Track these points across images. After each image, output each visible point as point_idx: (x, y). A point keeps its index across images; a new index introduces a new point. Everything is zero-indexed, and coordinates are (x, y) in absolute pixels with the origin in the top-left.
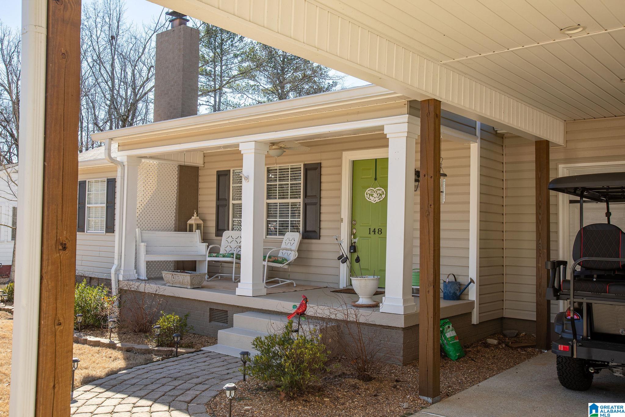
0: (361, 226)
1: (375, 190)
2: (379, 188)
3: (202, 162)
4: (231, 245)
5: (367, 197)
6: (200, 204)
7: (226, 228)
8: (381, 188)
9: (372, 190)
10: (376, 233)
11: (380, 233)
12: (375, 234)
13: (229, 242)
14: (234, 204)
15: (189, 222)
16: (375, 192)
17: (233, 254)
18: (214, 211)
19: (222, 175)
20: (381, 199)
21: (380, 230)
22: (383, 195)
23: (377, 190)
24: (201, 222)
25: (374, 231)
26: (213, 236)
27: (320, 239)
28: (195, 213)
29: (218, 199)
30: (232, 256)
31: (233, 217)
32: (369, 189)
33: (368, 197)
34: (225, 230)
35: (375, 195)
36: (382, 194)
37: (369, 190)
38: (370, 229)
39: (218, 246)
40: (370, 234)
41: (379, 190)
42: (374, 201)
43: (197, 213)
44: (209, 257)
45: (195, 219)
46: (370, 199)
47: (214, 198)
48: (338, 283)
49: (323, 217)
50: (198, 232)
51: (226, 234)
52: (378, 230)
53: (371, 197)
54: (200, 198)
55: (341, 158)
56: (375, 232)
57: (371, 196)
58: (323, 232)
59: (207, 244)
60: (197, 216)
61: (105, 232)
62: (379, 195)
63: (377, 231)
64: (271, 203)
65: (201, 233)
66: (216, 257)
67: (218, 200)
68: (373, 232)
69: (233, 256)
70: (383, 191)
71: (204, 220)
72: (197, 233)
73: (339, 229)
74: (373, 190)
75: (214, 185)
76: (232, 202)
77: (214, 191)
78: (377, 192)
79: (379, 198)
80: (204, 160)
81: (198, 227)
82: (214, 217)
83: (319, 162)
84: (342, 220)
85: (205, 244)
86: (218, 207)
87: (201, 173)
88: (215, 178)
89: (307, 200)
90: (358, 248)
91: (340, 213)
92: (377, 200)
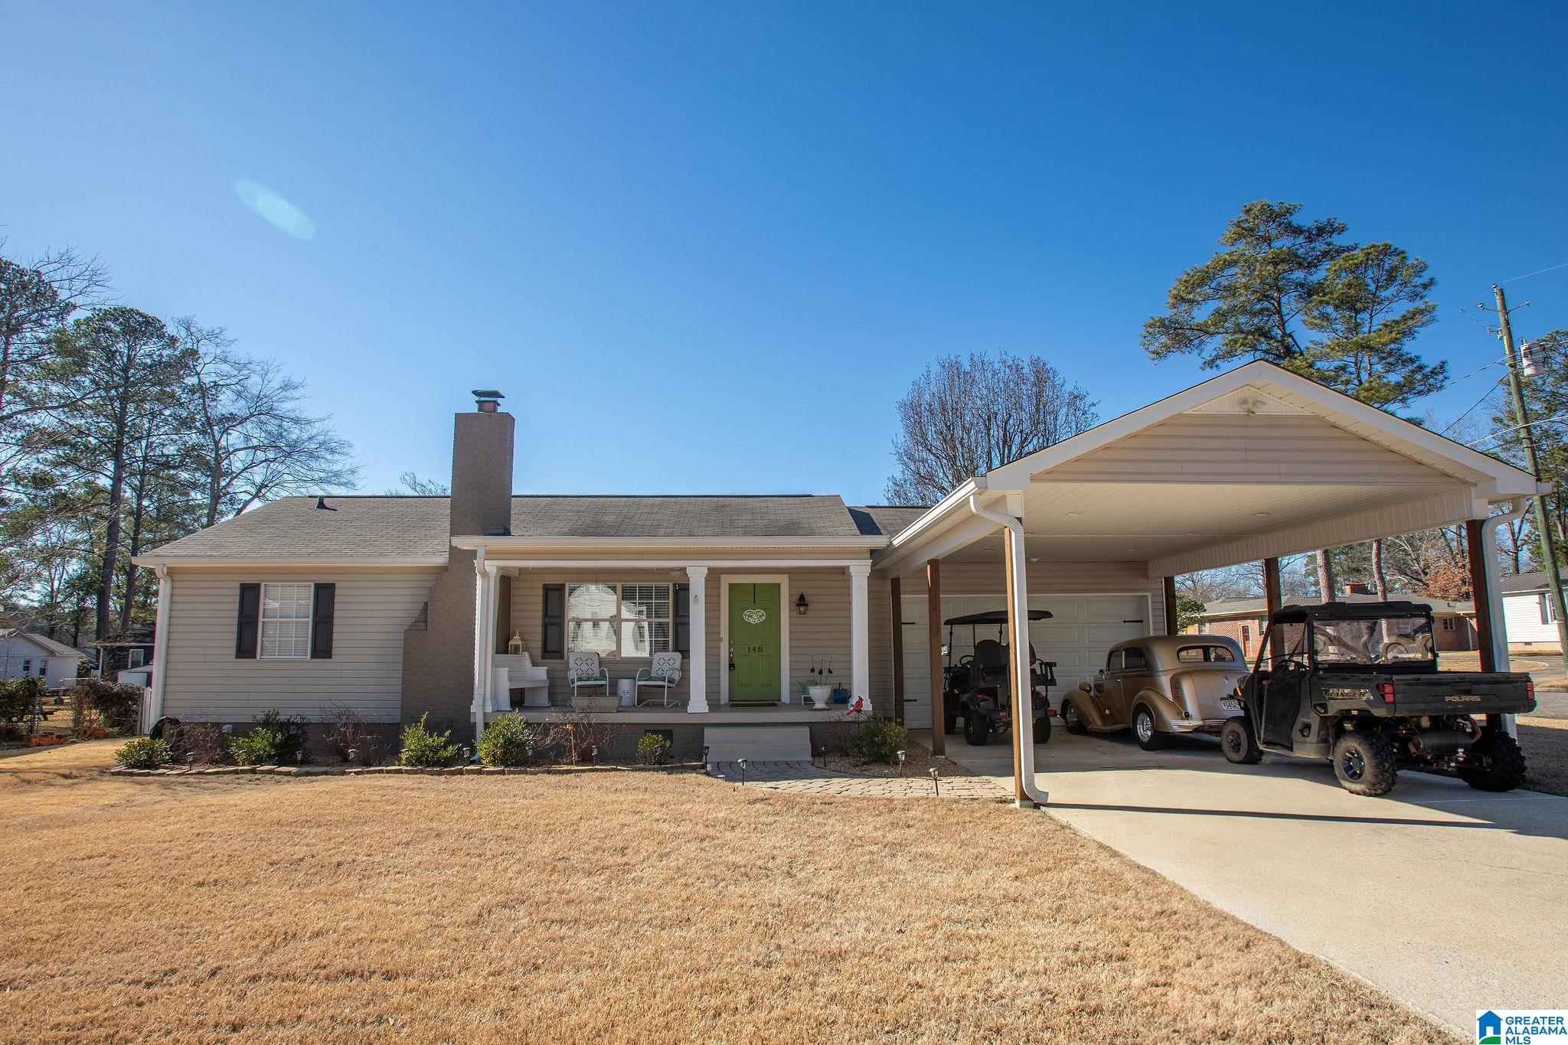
0: (740, 645)
1: (754, 611)
2: (758, 610)
4: (581, 667)
5: (745, 618)
6: (513, 622)
7: (559, 649)
8: (761, 610)
9: (751, 611)
11: (760, 651)
12: (755, 651)
13: (578, 664)
16: (754, 613)
18: (540, 629)
19: (550, 590)
20: (761, 620)
26: (538, 659)
28: (517, 632)
29: (546, 615)
31: (570, 637)
32: (748, 611)
33: (748, 618)
35: (755, 617)
36: (762, 616)
38: (749, 647)
40: (749, 652)
41: (759, 612)
42: (754, 621)
43: (519, 632)
45: (518, 640)
46: (750, 620)
47: (540, 614)
48: (719, 700)
54: (514, 614)
55: (719, 580)
57: (750, 617)
60: (520, 635)
61: (309, 657)
62: (758, 616)
63: (757, 649)
67: (546, 617)
68: (753, 650)
70: (763, 613)
71: (528, 642)
73: (719, 647)
75: (540, 600)
76: (567, 620)
77: (540, 607)
78: (756, 613)
79: (759, 619)
81: (523, 648)
82: (539, 637)
84: (722, 640)
86: (545, 626)
87: (514, 585)
88: (540, 592)
89: (678, 620)
90: (736, 666)
91: (719, 633)
92: (757, 621)
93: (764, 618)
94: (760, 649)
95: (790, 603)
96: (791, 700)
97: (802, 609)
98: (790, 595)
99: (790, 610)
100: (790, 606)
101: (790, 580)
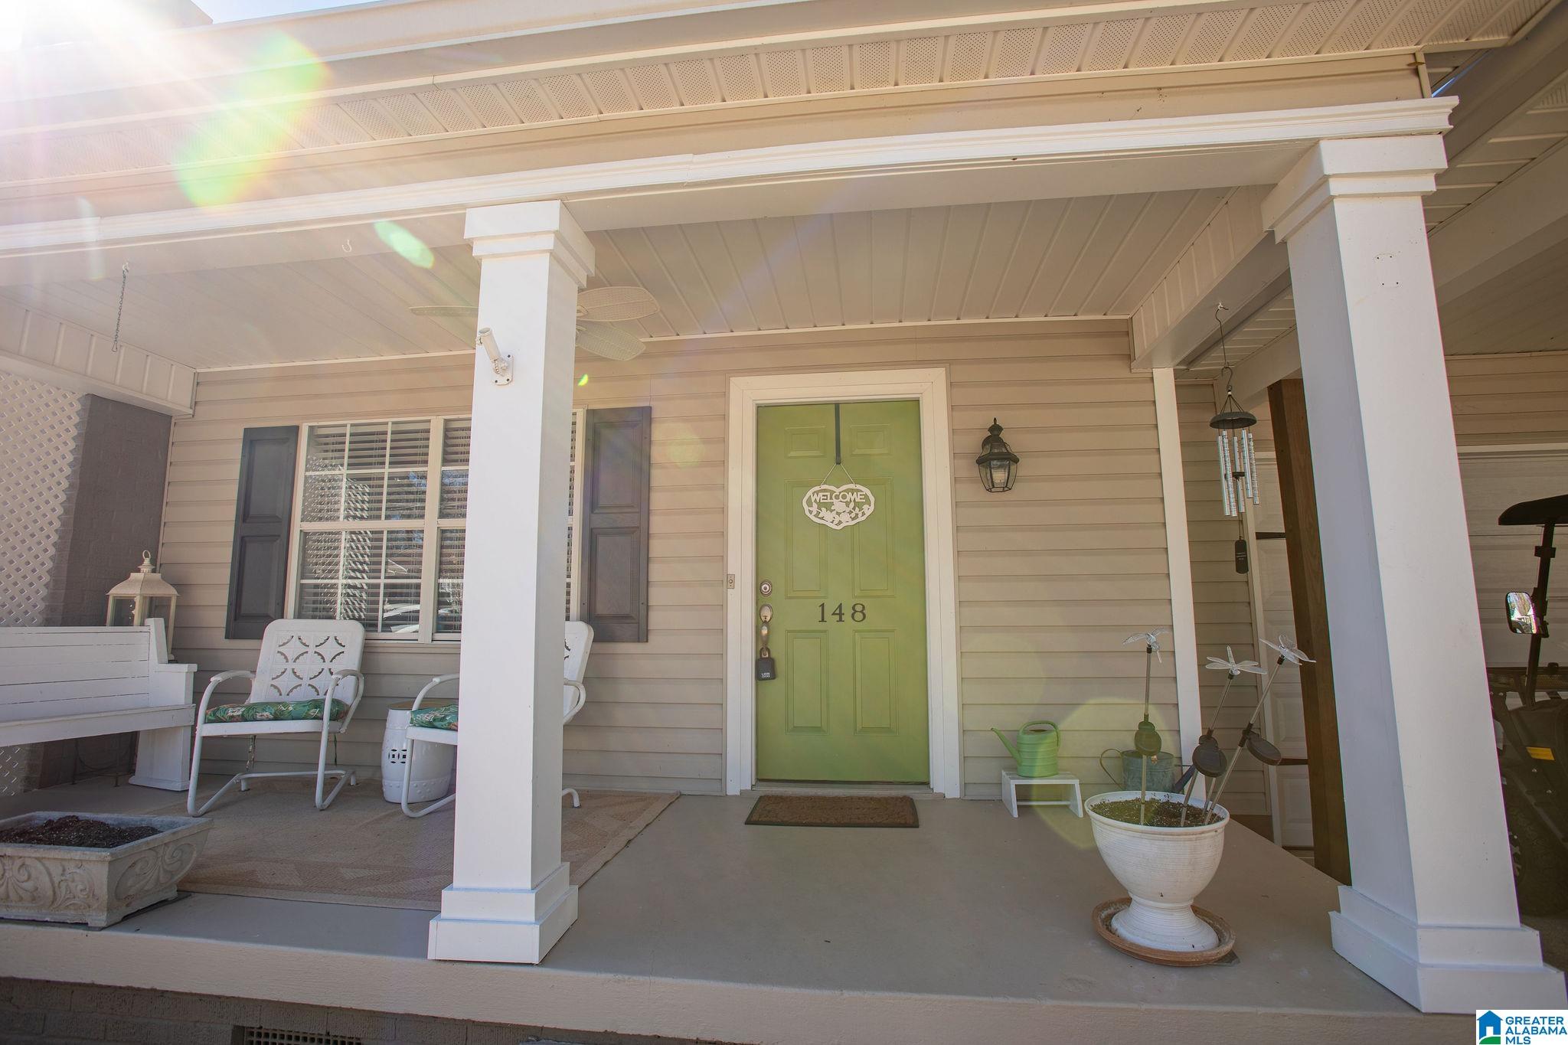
0: (791, 598)
1: (837, 491)
2: (852, 486)
3: (187, 400)
4: (297, 667)
5: (811, 512)
6: (167, 535)
7: (272, 609)
8: (859, 487)
9: (825, 490)
10: (847, 617)
11: (859, 616)
12: (841, 620)
13: (291, 656)
14: (305, 535)
15: (118, 591)
16: (837, 497)
17: (318, 704)
18: (226, 554)
19: (265, 442)
20: (861, 519)
21: (859, 608)
22: (866, 507)
23: (847, 491)
24: (172, 591)
25: (839, 613)
26: (217, 637)
27: (647, 641)
28: (147, 561)
29: (244, 516)
30: (314, 712)
31: (303, 574)
32: (817, 488)
33: (815, 513)
34: (269, 619)
35: (839, 506)
36: (864, 504)
37: (817, 492)
38: (823, 605)
39: (247, 673)
40: (823, 620)
41: (852, 491)
42: (836, 522)
43: (153, 562)
44: (207, 721)
45: (145, 582)
46: (822, 518)
47: (226, 513)
48: (722, 781)
49: (657, 572)
50: (154, 625)
51: (275, 631)
52: (853, 608)
53: (824, 512)
54: (168, 514)
55: (725, 395)
56: (841, 614)
57: (824, 509)
58: (656, 620)
59: (194, 667)
60: (154, 571)
62: (852, 505)
63: (847, 612)
64: (451, 531)
65: (167, 627)
66: (243, 719)
67: (244, 521)
68: (834, 614)
69: (322, 710)
70: (866, 495)
71: (180, 586)
72: (153, 630)
73: (722, 607)
74: (832, 492)
76: (298, 526)
78: (844, 497)
79: (853, 515)
80: (195, 393)
81: (155, 607)
82: (224, 576)
83: (646, 404)
84: (732, 582)
85: (184, 668)
86: (242, 543)
87: (176, 434)
88: (236, 451)
89: (599, 521)
90: (780, 666)
91: (722, 558)
92: (846, 520)
93: (868, 510)
94: (859, 612)
95: (955, 455)
96: (965, 786)
97: (999, 476)
98: (954, 432)
99: (956, 480)
100: (954, 469)
101: (951, 385)
